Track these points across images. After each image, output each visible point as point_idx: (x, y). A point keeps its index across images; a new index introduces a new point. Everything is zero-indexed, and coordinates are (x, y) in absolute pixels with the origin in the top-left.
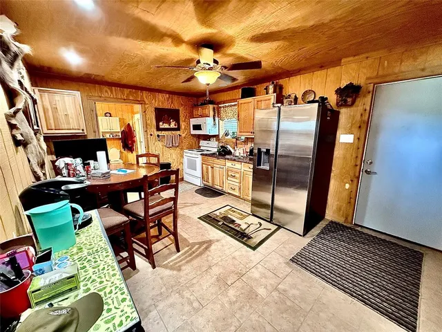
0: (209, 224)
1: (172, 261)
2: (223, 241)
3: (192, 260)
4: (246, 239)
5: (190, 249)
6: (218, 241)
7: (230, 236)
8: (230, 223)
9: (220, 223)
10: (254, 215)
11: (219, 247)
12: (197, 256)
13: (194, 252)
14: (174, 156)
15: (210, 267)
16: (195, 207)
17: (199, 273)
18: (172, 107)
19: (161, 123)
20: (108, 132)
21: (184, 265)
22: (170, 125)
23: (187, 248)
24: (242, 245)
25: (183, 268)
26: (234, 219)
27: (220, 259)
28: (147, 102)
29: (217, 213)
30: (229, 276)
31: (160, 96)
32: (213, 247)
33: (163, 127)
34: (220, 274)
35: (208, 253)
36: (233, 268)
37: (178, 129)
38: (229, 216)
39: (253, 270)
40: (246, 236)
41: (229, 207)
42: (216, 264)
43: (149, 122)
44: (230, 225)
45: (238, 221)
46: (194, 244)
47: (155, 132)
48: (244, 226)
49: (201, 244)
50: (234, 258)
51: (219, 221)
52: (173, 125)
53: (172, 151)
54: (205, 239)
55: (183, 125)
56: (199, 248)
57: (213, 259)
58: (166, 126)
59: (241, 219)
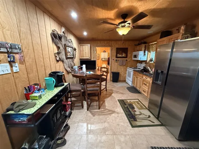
0: (120, 104)
1: (94, 111)
2: (120, 115)
3: (101, 115)
4: (132, 119)
5: (104, 111)
6: (118, 113)
7: (126, 114)
8: (131, 108)
9: (126, 106)
10: (149, 110)
11: (116, 116)
12: (104, 115)
13: (104, 113)
14: (122, 70)
15: (105, 122)
16: (121, 94)
17: (99, 121)
18: (125, 47)
19: (118, 55)
20: (103, 58)
21: (97, 115)
22: (122, 55)
23: (103, 110)
24: (128, 121)
25: (96, 116)
26: (135, 107)
27: (112, 121)
28: (113, 46)
29: (129, 101)
30: (109, 130)
31: (119, 43)
32: (113, 115)
33: (119, 56)
34: (106, 127)
35: (109, 116)
36: (113, 129)
37: (126, 57)
38: (134, 105)
39: (123, 136)
40: (134, 118)
41: (138, 100)
42: (108, 123)
43: (113, 54)
44: (130, 109)
45: (136, 109)
46: (107, 109)
47: (115, 58)
48: (137, 113)
49: (110, 111)
50: (118, 125)
51: (126, 105)
52: (124, 55)
53: (122, 67)
54: (113, 109)
55: (129, 55)
56: (108, 112)
57: (109, 119)
58: (120, 56)
59: (139, 109)
